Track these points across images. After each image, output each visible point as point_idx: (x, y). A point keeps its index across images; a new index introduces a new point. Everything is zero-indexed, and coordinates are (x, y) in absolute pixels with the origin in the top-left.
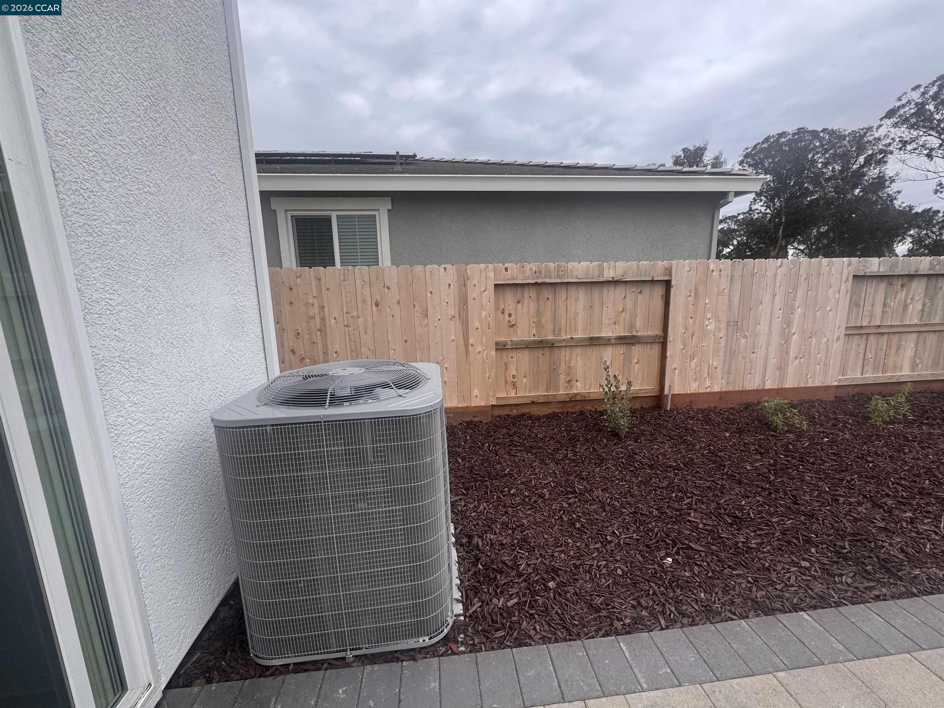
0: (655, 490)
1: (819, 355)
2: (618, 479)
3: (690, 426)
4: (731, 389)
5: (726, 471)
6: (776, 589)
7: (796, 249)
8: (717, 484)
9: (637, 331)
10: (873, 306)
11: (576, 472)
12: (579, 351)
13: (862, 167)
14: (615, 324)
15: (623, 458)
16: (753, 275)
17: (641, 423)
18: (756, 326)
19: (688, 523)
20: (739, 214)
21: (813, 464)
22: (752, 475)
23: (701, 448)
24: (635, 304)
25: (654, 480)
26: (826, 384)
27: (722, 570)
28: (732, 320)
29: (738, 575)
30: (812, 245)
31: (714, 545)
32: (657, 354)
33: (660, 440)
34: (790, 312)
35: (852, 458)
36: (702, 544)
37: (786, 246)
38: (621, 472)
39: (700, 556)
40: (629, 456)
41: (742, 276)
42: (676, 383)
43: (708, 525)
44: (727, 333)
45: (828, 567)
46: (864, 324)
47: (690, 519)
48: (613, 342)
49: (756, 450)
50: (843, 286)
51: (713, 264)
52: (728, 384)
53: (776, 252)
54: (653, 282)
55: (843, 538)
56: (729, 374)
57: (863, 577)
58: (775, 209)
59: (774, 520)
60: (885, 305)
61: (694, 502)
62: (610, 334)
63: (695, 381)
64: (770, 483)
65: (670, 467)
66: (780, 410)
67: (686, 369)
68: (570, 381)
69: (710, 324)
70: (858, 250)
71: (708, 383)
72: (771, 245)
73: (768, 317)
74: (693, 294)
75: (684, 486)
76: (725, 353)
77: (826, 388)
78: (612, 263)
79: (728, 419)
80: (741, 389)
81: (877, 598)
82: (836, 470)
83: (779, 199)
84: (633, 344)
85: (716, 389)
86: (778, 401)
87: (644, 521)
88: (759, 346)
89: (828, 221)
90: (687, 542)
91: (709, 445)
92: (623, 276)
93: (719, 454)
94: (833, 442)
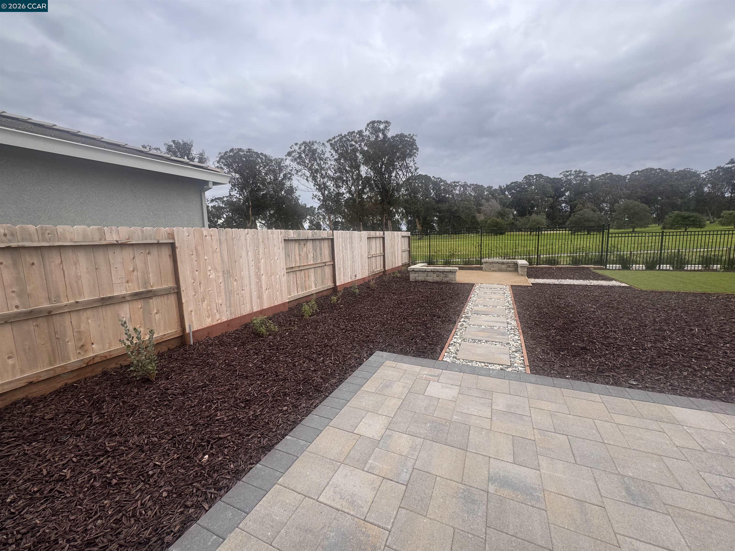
0: (188, 411)
1: (277, 286)
2: (153, 418)
3: (210, 351)
4: (234, 317)
5: (237, 374)
6: (273, 432)
7: (261, 223)
8: (233, 384)
9: (152, 287)
10: (295, 256)
11: (104, 433)
12: (89, 313)
13: (283, 179)
14: (127, 282)
15: (156, 397)
16: (233, 239)
17: (170, 363)
18: (241, 272)
19: (217, 422)
20: (223, 197)
21: (283, 349)
22: (253, 369)
23: (220, 364)
24: (145, 263)
25: (187, 403)
26: (283, 302)
27: (243, 441)
28: (226, 270)
29: (252, 438)
30: (268, 221)
31: (235, 427)
32: (174, 302)
33: (187, 370)
34: (258, 262)
35: (299, 339)
36: (228, 431)
37: (255, 221)
38: (156, 410)
39: (228, 440)
40: (161, 394)
41: (226, 240)
42: (194, 322)
43: (230, 416)
44: (224, 279)
45: (295, 403)
46: (294, 266)
47: (218, 418)
48: (128, 298)
49: (254, 352)
50: (281, 246)
51: (206, 231)
52: (231, 314)
53: (250, 224)
54: (159, 244)
55: (299, 384)
56: (230, 307)
57: (309, 399)
58: (245, 197)
59: (267, 391)
60: (300, 255)
61: (219, 405)
62: (124, 292)
63: (209, 317)
64: (263, 370)
65: (198, 388)
66: (263, 323)
67: (200, 310)
68: (83, 346)
69: (211, 274)
70: (289, 225)
71: (218, 316)
72: (247, 220)
73: (247, 266)
74: (194, 253)
75: (210, 397)
76: (226, 293)
77: (284, 304)
78: (114, 227)
79: (235, 338)
80: (240, 316)
81: (315, 407)
82: (293, 349)
83: (246, 190)
84: (150, 298)
85: (224, 319)
86: (261, 318)
87: (182, 440)
88: (245, 285)
89: (273, 208)
90: (217, 436)
91: (225, 360)
92: (128, 239)
93: (232, 364)
94: (290, 333)
